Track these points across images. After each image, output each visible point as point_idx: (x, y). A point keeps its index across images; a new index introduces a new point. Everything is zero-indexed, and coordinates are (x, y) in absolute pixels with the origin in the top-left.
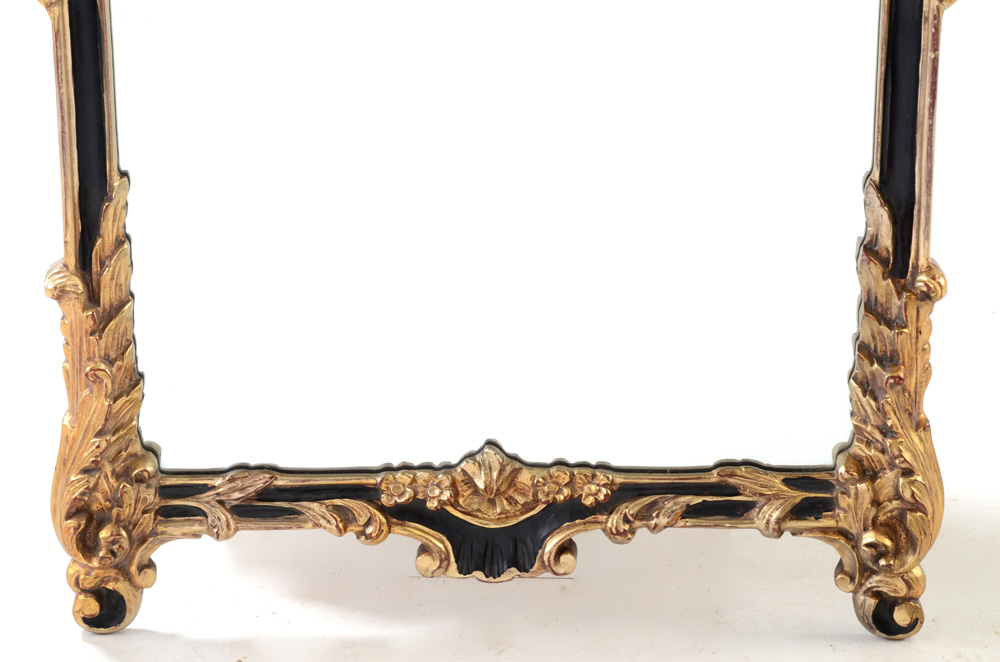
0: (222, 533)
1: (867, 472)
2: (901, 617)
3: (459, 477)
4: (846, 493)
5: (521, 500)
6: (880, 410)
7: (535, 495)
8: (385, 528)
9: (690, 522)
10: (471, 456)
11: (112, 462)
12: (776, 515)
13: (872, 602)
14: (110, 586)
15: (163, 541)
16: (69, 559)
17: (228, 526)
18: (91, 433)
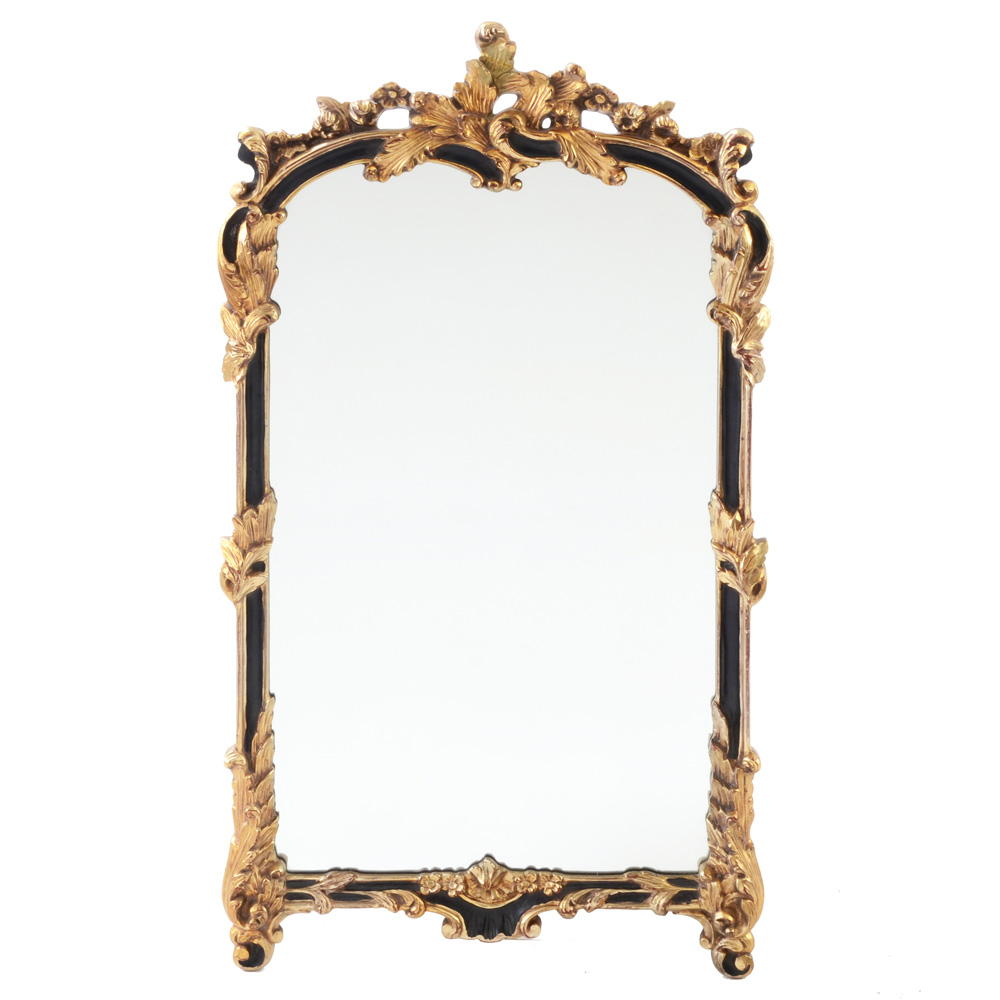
0: (324, 910)
1: (718, 876)
2: (739, 964)
3: (469, 877)
4: (705, 888)
5: (507, 891)
6: (724, 838)
7: (515, 888)
8: (423, 908)
9: (610, 905)
10: (476, 864)
11: (259, 866)
12: (663, 901)
13: (722, 955)
14: (256, 942)
15: (288, 915)
16: (231, 924)
17: (327, 906)
18: (248, 848)
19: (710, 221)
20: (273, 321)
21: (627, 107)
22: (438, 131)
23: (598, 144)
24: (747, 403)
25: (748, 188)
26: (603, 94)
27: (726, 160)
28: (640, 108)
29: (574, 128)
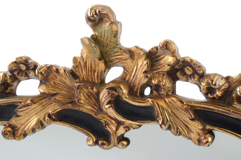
22: (57, 97)
23: (186, 110)
26: (191, 66)
28: (222, 78)
29: (168, 96)
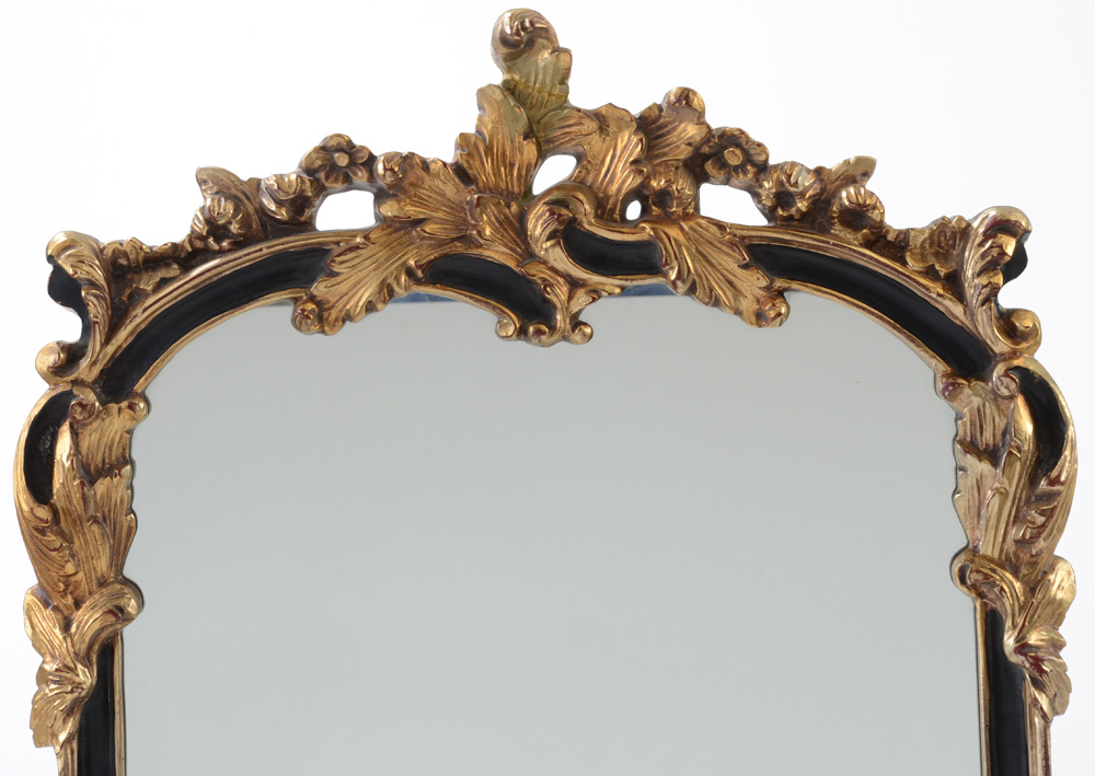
19: (950, 392)
20: (128, 619)
21: (788, 169)
22: (430, 228)
23: (732, 245)
24: (1040, 756)
25: (1023, 324)
26: (739, 146)
27: (978, 269)
28: (808, 171)
29: (686, 217)
